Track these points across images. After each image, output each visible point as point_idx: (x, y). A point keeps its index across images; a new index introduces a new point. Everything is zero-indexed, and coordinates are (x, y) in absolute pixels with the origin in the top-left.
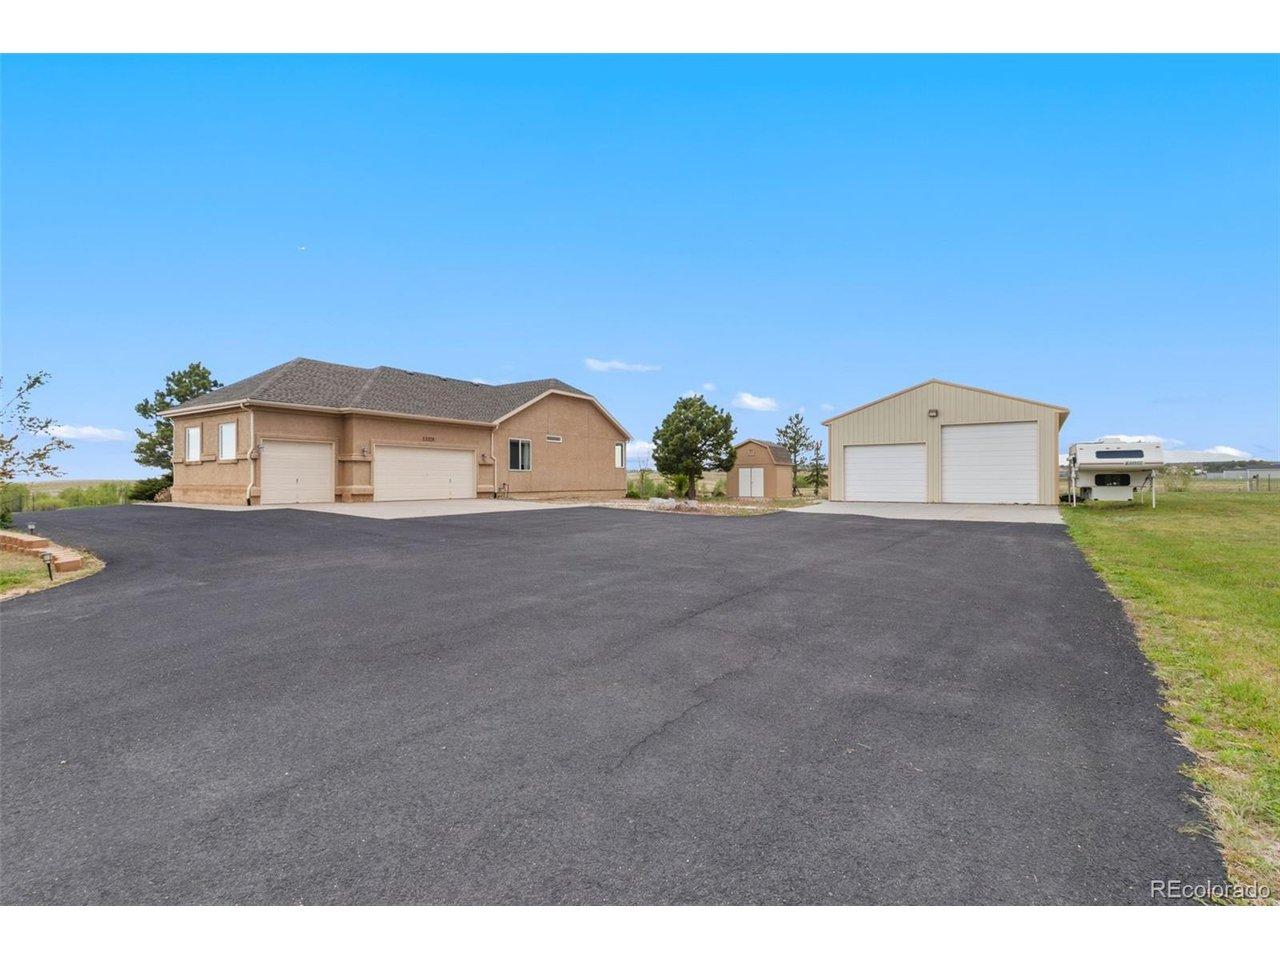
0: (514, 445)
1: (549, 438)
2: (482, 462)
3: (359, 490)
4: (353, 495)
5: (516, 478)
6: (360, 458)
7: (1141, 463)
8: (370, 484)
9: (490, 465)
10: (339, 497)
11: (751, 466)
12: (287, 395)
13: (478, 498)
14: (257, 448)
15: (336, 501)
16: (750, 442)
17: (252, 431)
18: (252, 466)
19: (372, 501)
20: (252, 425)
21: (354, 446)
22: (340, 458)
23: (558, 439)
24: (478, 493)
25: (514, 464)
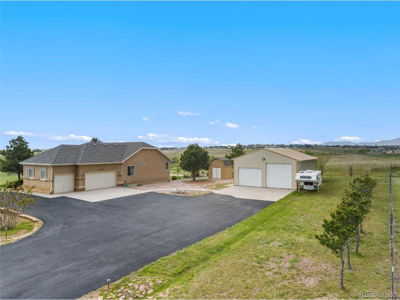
0: (129, 168)
1: (141, 164)
2: (118, 175)
3: (81, 188)
4: (79, 189)
5: (129, 179)
6: (82, 178)
7: (310, 180)
8: (84, 186)
9: (121, 175)
10: (75, 190)
11: (217, 167)
12: (61, 161)
13: (117, 186)
14: (53, 178)
15: (74, 191)
16: (216, 159)
17: (52, 173)
18: (52, 183)
19: (85, 191)
20: (52, 171)
21: (80, 174)
22: (75, 178)
23: (145, 164)
24: (117, 185)
25: (129, 174)
